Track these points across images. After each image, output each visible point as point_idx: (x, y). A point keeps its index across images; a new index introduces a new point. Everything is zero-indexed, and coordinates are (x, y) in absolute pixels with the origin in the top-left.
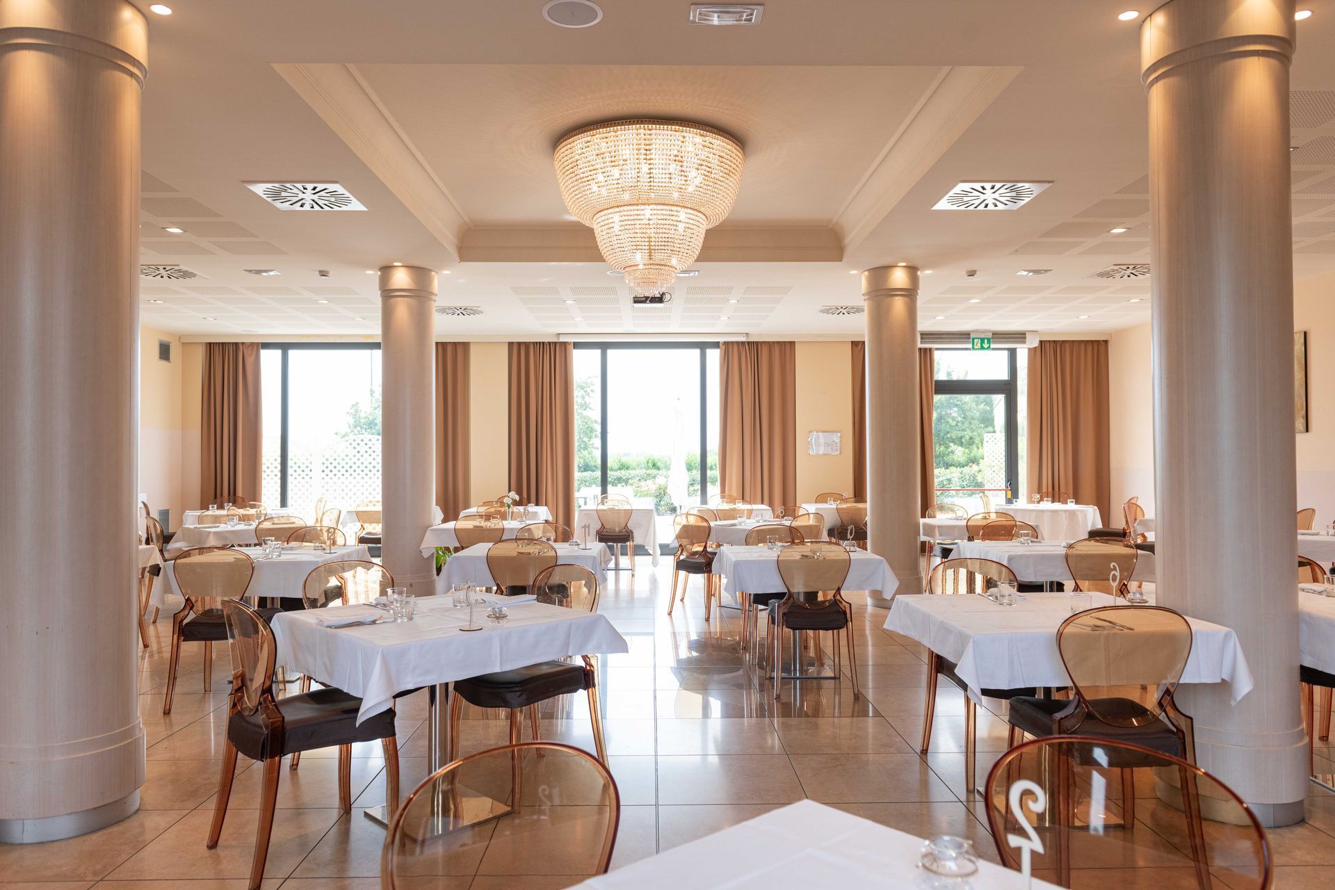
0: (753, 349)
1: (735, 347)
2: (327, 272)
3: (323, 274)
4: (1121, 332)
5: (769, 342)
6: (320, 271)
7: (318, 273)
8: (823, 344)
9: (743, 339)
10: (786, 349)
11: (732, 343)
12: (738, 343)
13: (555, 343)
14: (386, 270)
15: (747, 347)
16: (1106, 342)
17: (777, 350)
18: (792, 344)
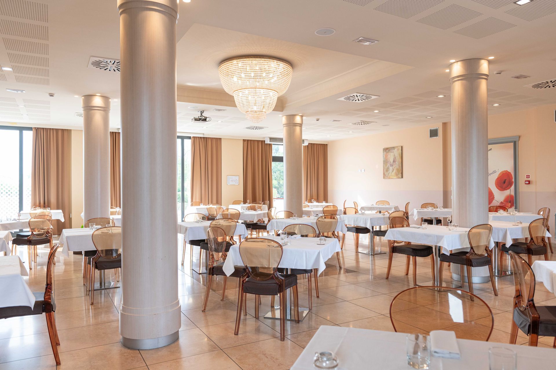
0: (205, 140)
1: (198, 139)
2: (54, 94)
3: (51, 95)
4: (333, 142)
5: (211, 138)
6: (50, 94)
7: (48, 94)
8: (233, 140)
9: (202, 136)
10: (218, 140)
11: (196, 137)
12: (198, 137)
13: (116, 133)
14: (88, 98)
15: (202, 139)
16: (327, 145)
17: (214, 141)
18: (220, 139)
